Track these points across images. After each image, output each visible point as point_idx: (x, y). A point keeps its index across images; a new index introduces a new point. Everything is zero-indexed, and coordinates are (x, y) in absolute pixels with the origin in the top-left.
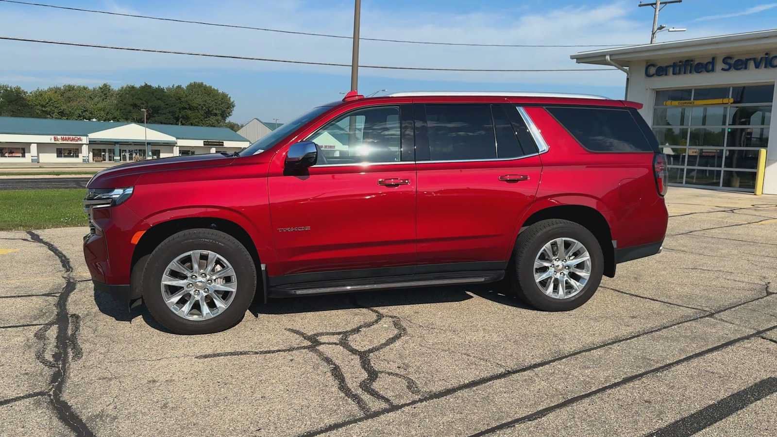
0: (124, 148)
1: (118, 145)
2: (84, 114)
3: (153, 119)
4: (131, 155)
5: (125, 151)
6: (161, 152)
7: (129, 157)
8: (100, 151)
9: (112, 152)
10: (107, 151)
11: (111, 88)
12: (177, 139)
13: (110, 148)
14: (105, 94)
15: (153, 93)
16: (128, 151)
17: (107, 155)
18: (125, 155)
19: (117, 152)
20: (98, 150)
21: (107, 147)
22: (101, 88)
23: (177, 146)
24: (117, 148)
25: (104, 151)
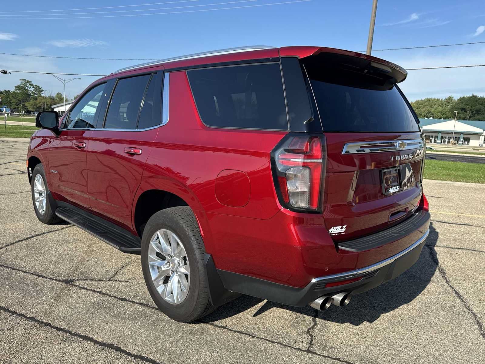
0: (444, 135)
1: (441, 134)
2: (427, 115)
3: (474, 118)
4: (449, 140)
5: (446, 137)
6: (471, 139)
7: (448, 141)
8: (429, 136)
9: (436, 137)
10: (434, 137)
11: (453, 99)
12: (484, 130)
13: (436, 135)
14: (448, 103)
15: (476, 101)
16: (447, 138)
17: (433, 139)
18: (445, 140)
19: (439, 137)
20: (428, 136)
21: (434, 135)
22: (446, 99)
23: (483, 136)
24: (440, 135)
25: (432, 137)
